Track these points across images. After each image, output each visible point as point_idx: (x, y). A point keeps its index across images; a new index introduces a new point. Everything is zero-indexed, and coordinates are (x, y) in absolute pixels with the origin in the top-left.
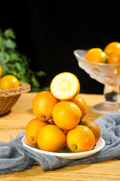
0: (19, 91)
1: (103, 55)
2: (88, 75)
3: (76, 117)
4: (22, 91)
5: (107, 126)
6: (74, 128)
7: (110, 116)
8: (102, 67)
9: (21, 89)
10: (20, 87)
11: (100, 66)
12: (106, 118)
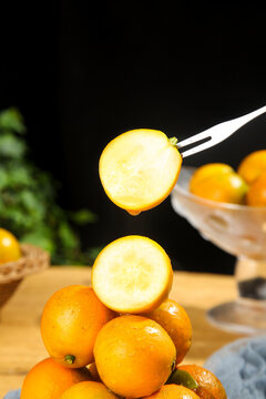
0: (19, 271)
1: (236, 183)
2: (195, 233)
3: (161, 364)
4: (26, 271)
5: (243, 375)
6: (155, 393)
7: (253, 346)
8: (233, 213)
9: (23, 266)
10: (21, 261)
11: (226, 210)
12: (242, 350)
